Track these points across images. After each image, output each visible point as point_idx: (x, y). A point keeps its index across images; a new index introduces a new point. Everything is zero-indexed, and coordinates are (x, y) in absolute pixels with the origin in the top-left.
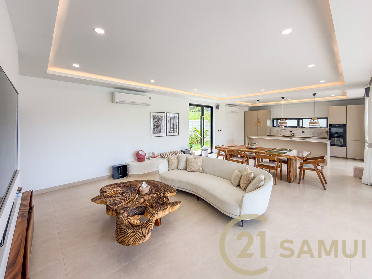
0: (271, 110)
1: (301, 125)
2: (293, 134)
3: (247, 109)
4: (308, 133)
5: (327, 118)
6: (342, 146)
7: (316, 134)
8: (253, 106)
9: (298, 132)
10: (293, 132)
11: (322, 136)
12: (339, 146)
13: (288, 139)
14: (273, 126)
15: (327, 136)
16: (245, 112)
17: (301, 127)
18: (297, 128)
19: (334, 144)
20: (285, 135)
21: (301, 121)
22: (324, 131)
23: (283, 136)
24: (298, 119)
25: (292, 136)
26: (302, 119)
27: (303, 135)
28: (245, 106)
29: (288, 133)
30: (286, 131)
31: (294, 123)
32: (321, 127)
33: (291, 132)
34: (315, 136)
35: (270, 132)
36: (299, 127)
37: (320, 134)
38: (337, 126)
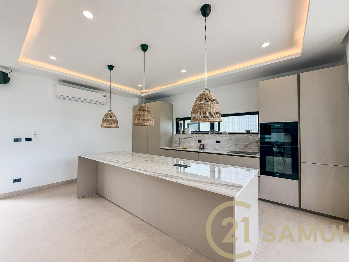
0: (174, 104)
1: (216, 128)
2: (202, 147)
3: (136, 102)
4: (226, 145)
7: (239, 145)
9: (210, 142)
10: (202, 143)
14: (178, 131)
15: (259, 150)
17: (216, 133)
18: (210, 135)
19: (272, 170)
20: (186, 148)
22: (253, 140)
23: (184, 150)
29: (195, 144)
30: (193, 140)
32: (248, 132)
33: (200, 141)
34: (238, 150)
35: (171, 141)
36: (213, 133)
37: (246, 146)
38: (278, 126)
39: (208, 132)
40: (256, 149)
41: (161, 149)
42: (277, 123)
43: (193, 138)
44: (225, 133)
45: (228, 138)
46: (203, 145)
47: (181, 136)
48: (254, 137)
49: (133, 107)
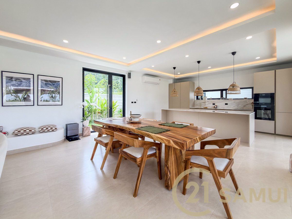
0: (195, 82)
1: (224, 96)
2: (216, 107)
3: (171, 82)
4: (231, 106)
5: (252, 88)
6: (269, 119)
7: (240, 106)
8: (176, 78)
9: (221, 104)
10: (216, 105)
11: (247, 108)
12: (265, 119)
13: (211, 111)
14: (197, 98)
15: (253, 108)
16: (170, 85)
17: (225, 99)
18: (221, 100)
19: (260, 117)
20: (207, 108)
21: (224, 92)
22: (248, 103)
23: (206, 108)
24: (222, 91)
25: (216, 108)
26: (226, 90)
27: (226, 107)
28: (169, 78)
29: (211, 106)
30: (210, 103)
31: (217, 95)
32: (246, 98)
33: (214, 104)
34: (239, 108)
35: (194, 105)
36: (222, 99)
37: (245, 106)
38: (264, 95)
39: (220, 98)
40: (251, 107)
41: (190, 108)
42: (264, 94)
43: (209, 102)
44: (231, 99)
45: (233, 102)
46: (217, 106)
47: (201, 101)
48: (249, 101)
49: (169, 84)
